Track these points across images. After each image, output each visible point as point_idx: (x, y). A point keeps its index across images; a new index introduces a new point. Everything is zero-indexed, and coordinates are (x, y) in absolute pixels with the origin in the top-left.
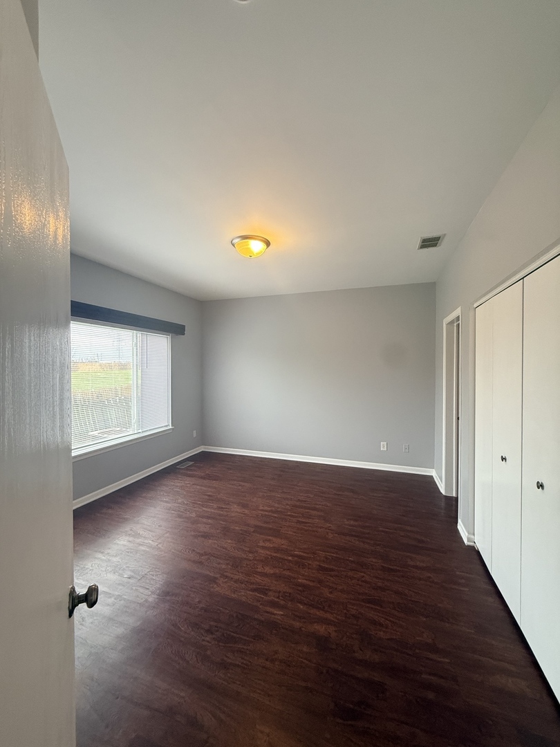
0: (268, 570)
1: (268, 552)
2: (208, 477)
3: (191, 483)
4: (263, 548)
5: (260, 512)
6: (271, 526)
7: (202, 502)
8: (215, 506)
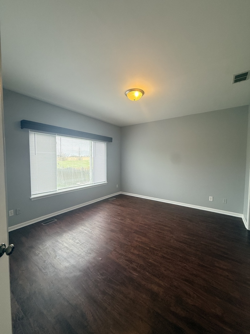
0: (136, 252)
1: (138, 243)
2: (120, 205)
3: (113, 207)
4: (137, 241)
5: (139, 224)
6: (142, 231)
7: (115, 216)
8: (120, 218)
